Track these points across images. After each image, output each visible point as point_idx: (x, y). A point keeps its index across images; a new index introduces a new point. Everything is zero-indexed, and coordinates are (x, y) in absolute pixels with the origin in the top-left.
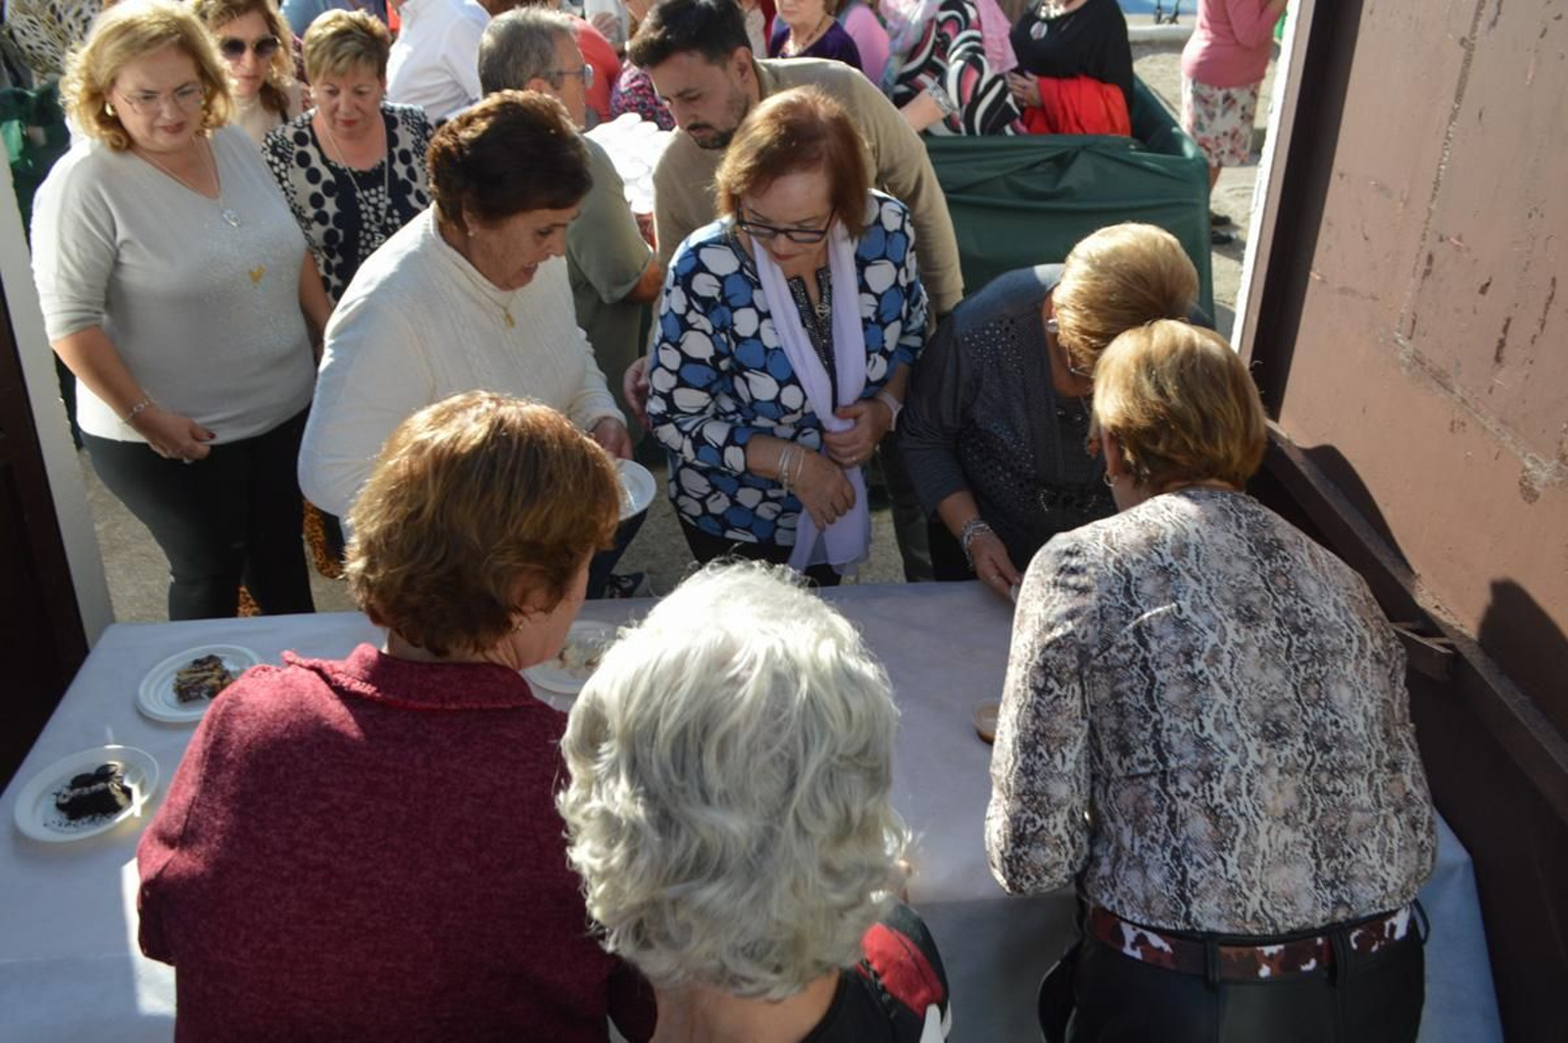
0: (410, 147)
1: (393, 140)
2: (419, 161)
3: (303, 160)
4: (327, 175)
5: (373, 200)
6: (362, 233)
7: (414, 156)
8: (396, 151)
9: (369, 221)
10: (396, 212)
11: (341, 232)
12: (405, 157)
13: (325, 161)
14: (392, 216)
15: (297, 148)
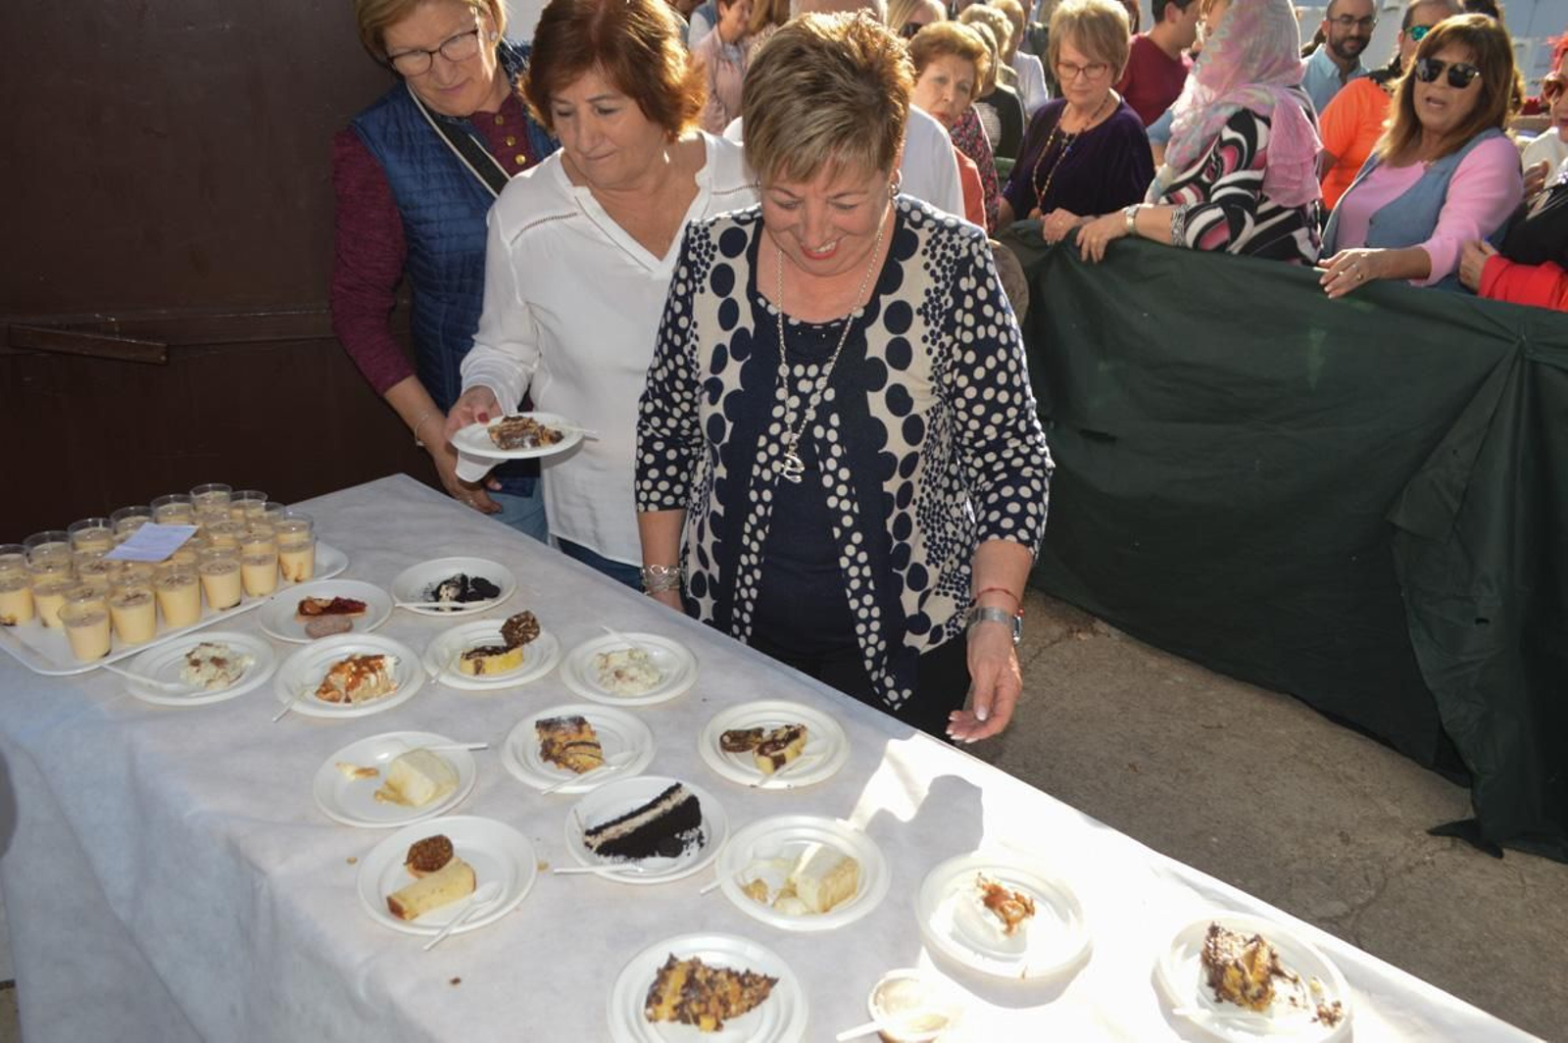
0: (916, 301)
1: (890, 278)
2: (926, 331)
3: (723, 280)
4: (746, 320)
5: (804, 386)
6: (762, 441)
7: (918, 321)
8: (886, 301)
9: (781, 420)
10: (835, 420)
11: (729, 426)
12: (899, 317)
13: (753, 293)
14: (827, 427)
15: (720, 258)
